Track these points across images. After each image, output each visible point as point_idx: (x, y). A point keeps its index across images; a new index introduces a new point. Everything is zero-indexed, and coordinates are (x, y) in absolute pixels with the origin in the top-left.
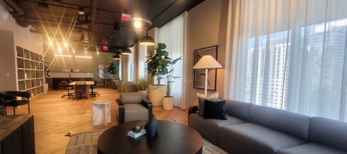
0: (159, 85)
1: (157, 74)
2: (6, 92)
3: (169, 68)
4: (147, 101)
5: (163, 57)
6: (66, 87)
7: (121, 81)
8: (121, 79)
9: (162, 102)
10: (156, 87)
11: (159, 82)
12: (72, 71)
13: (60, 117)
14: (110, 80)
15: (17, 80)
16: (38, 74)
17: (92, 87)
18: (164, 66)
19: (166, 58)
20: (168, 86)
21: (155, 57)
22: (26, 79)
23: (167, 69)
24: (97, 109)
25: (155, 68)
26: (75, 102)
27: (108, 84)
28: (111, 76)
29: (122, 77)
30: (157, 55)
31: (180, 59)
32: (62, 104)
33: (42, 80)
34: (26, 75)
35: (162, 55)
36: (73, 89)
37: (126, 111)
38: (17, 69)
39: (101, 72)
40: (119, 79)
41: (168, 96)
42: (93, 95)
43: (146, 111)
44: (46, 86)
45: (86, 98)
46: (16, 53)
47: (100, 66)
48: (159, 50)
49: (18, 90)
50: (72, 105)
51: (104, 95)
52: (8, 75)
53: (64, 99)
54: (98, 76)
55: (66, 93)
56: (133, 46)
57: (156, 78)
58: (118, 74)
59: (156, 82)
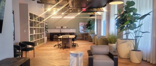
0: (127, 39)
1: (126, 29)
2: (23, 42)
3: (137, 23)
4: (113, 54)
5: (132, 14)
6: (57, 40)
7: (96, 35)
8: (96, 34)
9: (129, 55)
10: (125, 41)
11: (127, 36)
12: (62, 27)
13: (51, 61)
14: (87, 34)
15: (29, 35)
16: (41, 30)
17: (73, 40)
18: (131, 22)
19: (134, 14)
20: (136, 40)
21: (123, 14)
22: (34, 33)
23: (135, 25)
24: (73, 57)
25: (123, 24)
26: (62, 50)
27: (85, 37)
28: (88, 31)
29: (97, 32)
30: (126, 12)
31: (148, 14)
32: (53, 51)
33: (43, 34)
34: (34, 31)
35: (131, 11)
36: (61, 41)
37: (94, 61)
38: (29, 27)
39: (81, 28)
40: (94, 34)
41: (136, 49)
42: (74, 46)
43: (112, 62)
44: (46, 38)
45: (69, 48)
46: (29, 17)
47: (81, 23)
48: (127, 8)
49: (29, 41)
50: (59, 52)
51: (81, 46)
52: (25, 31)
53: (55, 48)
54: (79, 31)
55: (56, 43)
56: (105, 6)
57: (124, 32)
58: (94, 29)
59: (124, 37)
